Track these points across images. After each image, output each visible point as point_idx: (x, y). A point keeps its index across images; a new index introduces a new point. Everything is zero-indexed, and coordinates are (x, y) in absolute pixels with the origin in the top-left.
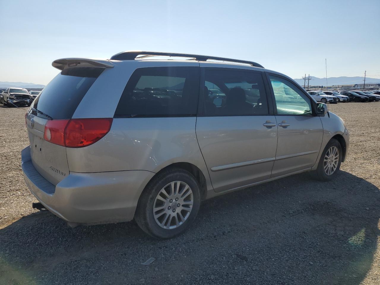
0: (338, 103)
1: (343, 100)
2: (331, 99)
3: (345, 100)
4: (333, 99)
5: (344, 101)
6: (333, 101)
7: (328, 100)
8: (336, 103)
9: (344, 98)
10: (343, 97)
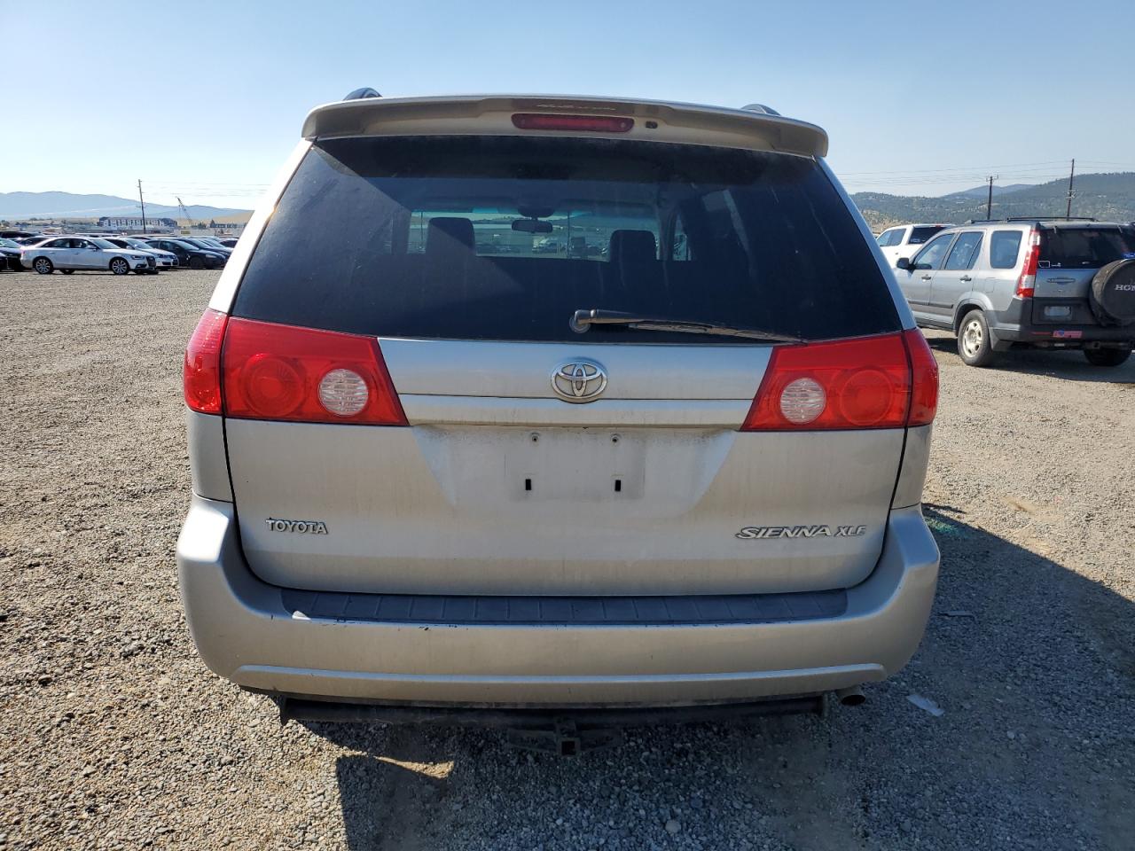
0: (160, 273)
1: (164, 263)
2: (141, 262)
3: (169, 263)
4: (145, 262)
5: (166, 267)
6: (148, 266)
7: (133, 264)
8: (156, 273)
9: (166, 256)
10: (161, 256)
